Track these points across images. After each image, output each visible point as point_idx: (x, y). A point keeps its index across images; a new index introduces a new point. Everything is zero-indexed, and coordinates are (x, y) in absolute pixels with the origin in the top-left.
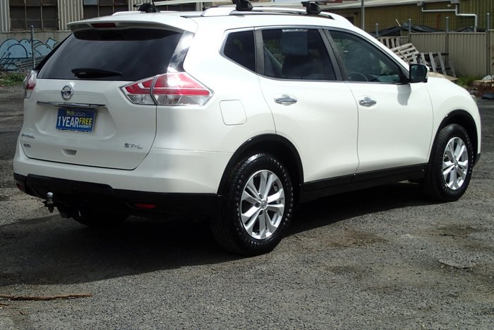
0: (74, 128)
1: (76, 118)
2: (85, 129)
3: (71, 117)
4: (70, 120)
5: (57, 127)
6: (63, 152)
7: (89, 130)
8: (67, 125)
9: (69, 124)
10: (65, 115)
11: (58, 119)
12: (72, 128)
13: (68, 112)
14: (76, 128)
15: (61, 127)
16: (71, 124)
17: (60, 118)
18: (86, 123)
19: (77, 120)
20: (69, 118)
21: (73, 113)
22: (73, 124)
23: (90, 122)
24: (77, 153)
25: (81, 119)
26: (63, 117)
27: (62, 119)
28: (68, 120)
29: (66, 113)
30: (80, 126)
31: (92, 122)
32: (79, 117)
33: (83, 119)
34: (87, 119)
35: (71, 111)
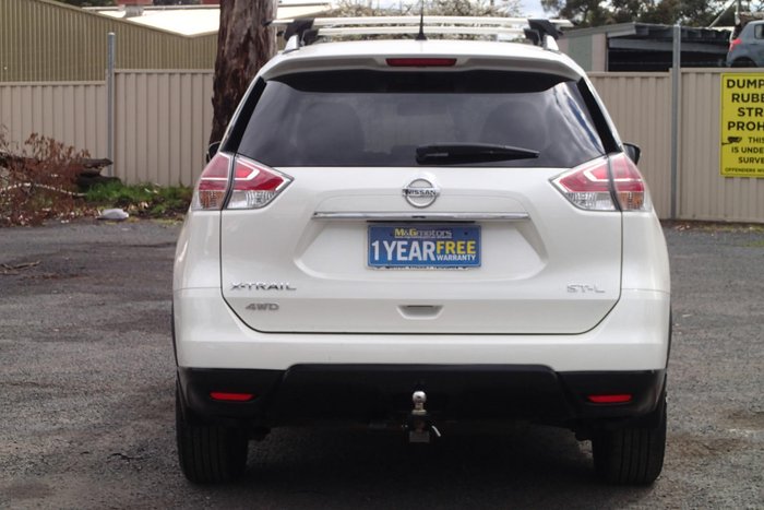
0: (423, 262)
1: (425, 244)
2: (460, 262)
3: (410, 241)
4: (408, 248)
5: (372, 263)
6: (399, 311)
7: (476, 262)
8: (399, 258)
9: (406, 254)
10: (391, 238)
11: (372, 250)
12: (415, 263)
13: (400, 233)
14: (428, 263)
15: (379, 261)
16: (412, 254)
17: (376, 244)
18: (456, 250)
19: (429, 247)
20: (405, 243)
21: (413, 233)
22: (418, 254)
23: (469, 247)
24: (441, 312)
25: (439, 243)
26: (386, 243)
27: (382, 247)
28: (403, 247)
29: (392, 235)
30: (440, 258)
31: (477, 249)
32: (435, 241)
33: (448, 243)
34: (459, 243)
35: (407, 229)
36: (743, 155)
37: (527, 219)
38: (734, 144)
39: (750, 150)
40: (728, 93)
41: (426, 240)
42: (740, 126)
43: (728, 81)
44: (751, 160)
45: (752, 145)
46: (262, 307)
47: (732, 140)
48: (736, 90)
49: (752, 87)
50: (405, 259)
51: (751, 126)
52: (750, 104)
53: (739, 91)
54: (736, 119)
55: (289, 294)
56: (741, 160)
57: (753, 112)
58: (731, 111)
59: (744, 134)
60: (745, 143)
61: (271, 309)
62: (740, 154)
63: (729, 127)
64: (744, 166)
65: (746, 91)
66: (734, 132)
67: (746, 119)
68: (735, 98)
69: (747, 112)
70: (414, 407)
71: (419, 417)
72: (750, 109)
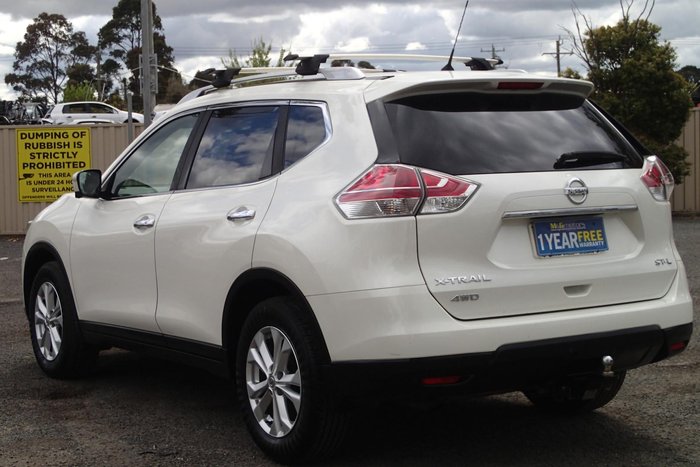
0: (572, 250)
1: (571, 234)
2: (594, 248)
3: (561, 232)
4: (560, 238)
5: (541, 253)
6: (564, 292)
7: (604, 247)
8: (557, 247)
9: (560, 244)
10: (549, 231)
11: (538, 242)
12: (567, 251)
13: (553, 226)
14: (575, 250)
15: (545, 252)
16: (564, 244)
17: (540, 237)
18: (590, 238)
19: (573, 237)
20: (558, 234)
21: (562, 227)
22: (568, 243)
23: (599, 235)
24: (590, 290)
25: (579, 233)
26: (546, 235)
27: (544, 238)
28: (558, 238)
29: (549, 228)
30: (582, 245)
31: (603, 236)
32: (576, 232)
33: (585, 232)
34: (592, 232)
35: (558, 223)
36: (36, 187)
37: (637, 209)
38: (28, 179)
39: (40, 182)
40: (22, 143)
41: (572, 231)
42: (32, 166)
43: (22, 134)
44: (42, 190)
45: (41, 179)
46: (465, 298)
47: (26, 176)
48: (28, 140)
49: (40, 138)
50: (560, 248)
51: (40, 166)
52: (39, 150)
53: (31, 141)
54: (29, 161)
55: (487, 285)
56: (34, 190)
57: (41, 156)
58: (24, 156)
59: (36, 171)
60: (36, 178)
61: (472, 299)
62: (33, 186)
63: (24, 167)
64: (36, 194)
65: (35, 141)
66: (28, 171)
67: (36, 161)
68: (27, 146)
69: (37, 156)
70: (603, 370)
71: (609, 377)
72: (39, 154)
